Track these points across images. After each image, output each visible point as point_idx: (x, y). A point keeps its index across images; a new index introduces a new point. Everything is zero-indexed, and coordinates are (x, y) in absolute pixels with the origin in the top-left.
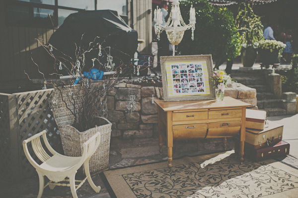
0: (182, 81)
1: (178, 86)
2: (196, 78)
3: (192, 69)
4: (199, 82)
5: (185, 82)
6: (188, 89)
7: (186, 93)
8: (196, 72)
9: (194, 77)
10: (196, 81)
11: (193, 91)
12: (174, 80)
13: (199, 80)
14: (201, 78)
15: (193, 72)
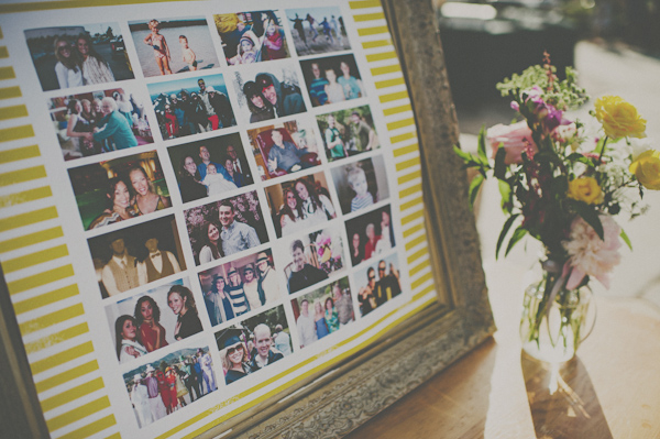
0: (199, 238)
1: (169, 320)
2: (327, 171)
3: (274, 68)
4: (364, 206)
5: (237, 243)
6: (276, 319)
7: (267, 371)
8: (319, 99)
9: (307, 159)
10: (332, 203)
11: (323, 329)
12: (101, 251)
13: (359, 181)
14: (367, 166)
15: (289, 102)
